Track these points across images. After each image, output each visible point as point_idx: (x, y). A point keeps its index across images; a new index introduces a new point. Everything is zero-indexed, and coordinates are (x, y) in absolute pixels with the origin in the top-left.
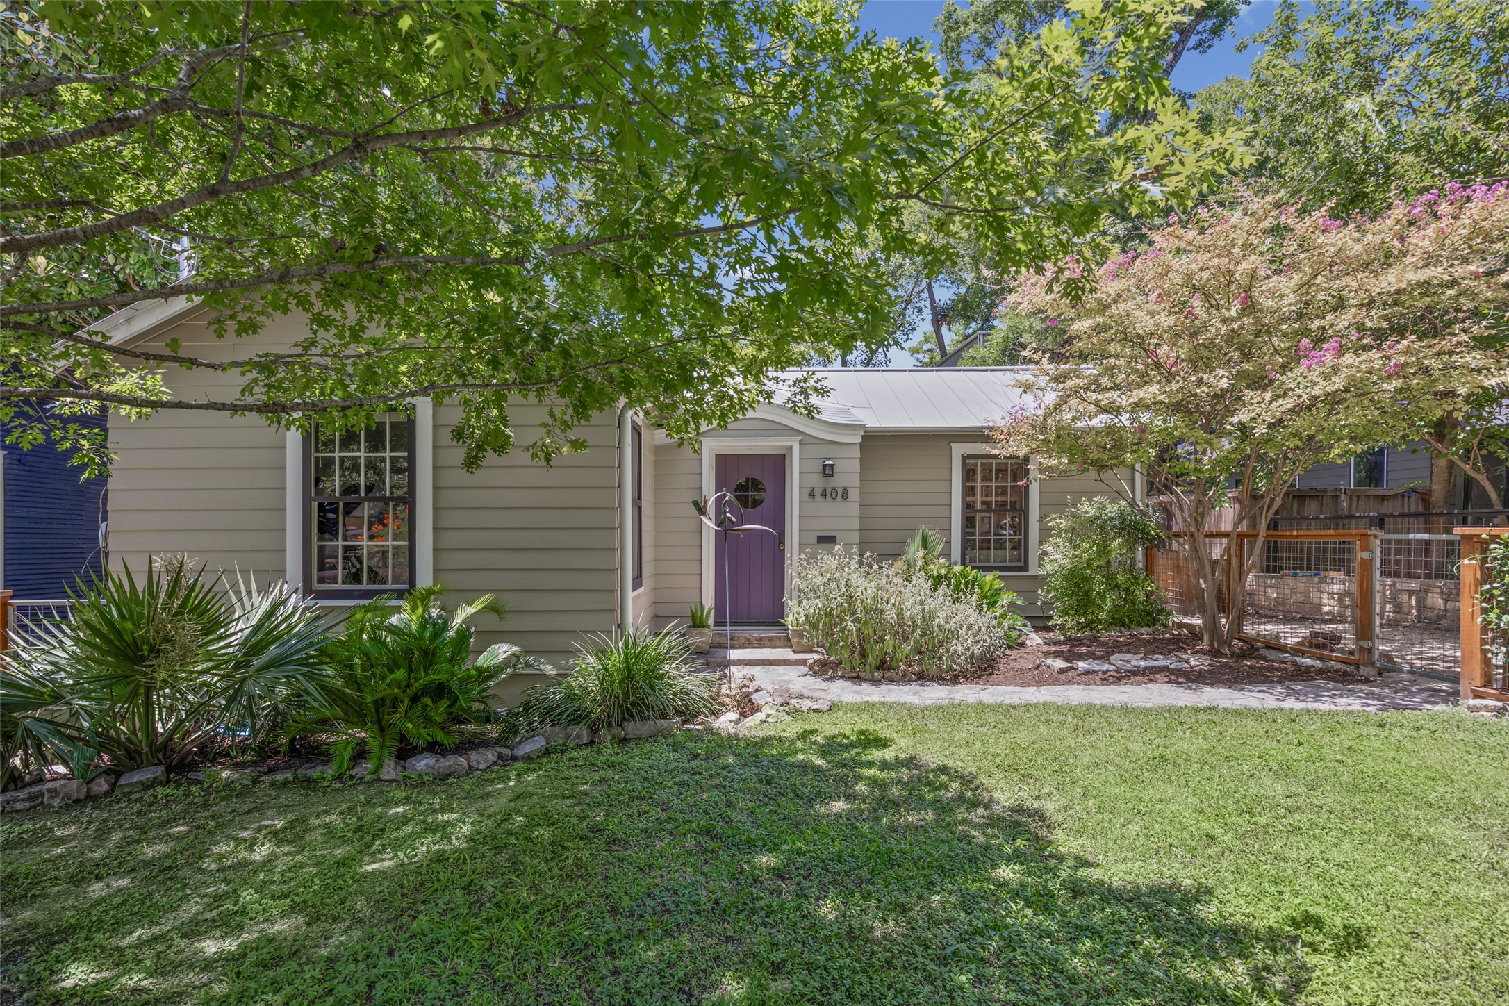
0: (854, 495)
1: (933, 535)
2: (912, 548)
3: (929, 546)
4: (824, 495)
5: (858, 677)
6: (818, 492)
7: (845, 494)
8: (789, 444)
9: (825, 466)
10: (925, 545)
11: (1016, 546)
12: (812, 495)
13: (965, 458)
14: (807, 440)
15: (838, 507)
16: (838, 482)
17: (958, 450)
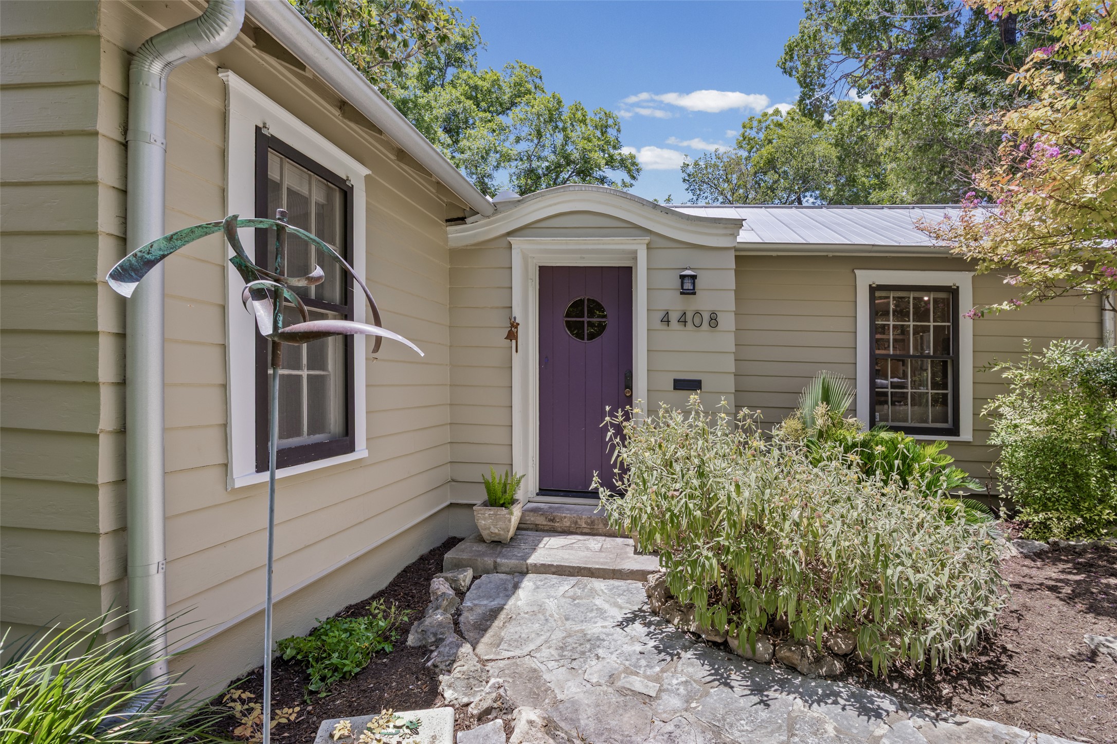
0: (727, 322)
1: (838, 386)
2: (808, 401)
3: (833, 398)
4: (683, 321)
5: (724, 646)
6: (674, 317)
7: (714, 320)
8: (633, 247)
9: (683, 277)
10: (826, 397)
11: (941, 401)
12: (666, 320)
13: (873, 289)
14: (656, 243)
15: (703, 338)
16: (704, 302)
17: (866, 278)
